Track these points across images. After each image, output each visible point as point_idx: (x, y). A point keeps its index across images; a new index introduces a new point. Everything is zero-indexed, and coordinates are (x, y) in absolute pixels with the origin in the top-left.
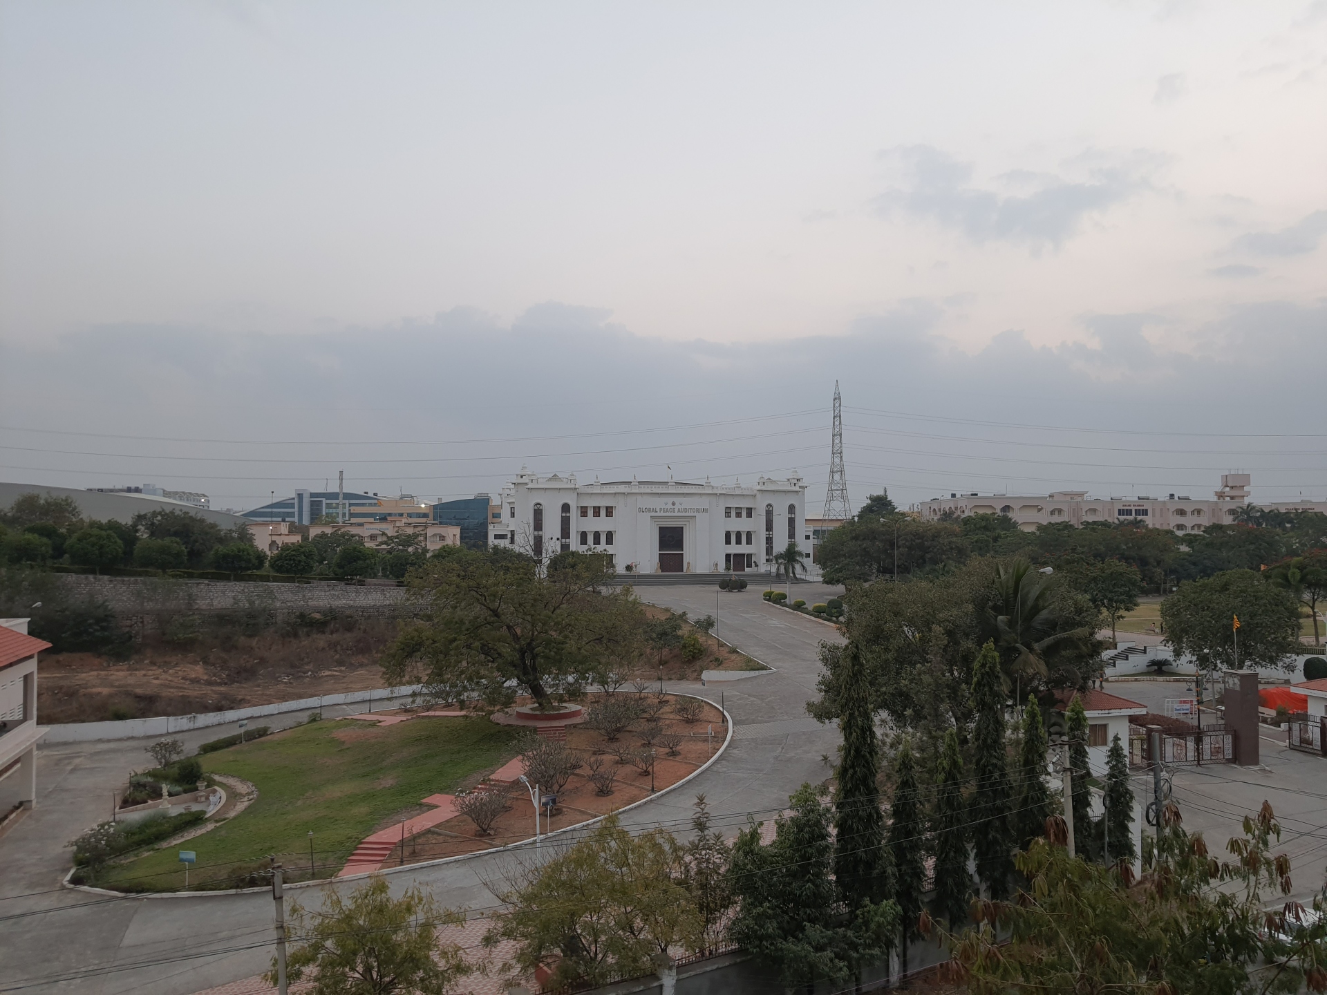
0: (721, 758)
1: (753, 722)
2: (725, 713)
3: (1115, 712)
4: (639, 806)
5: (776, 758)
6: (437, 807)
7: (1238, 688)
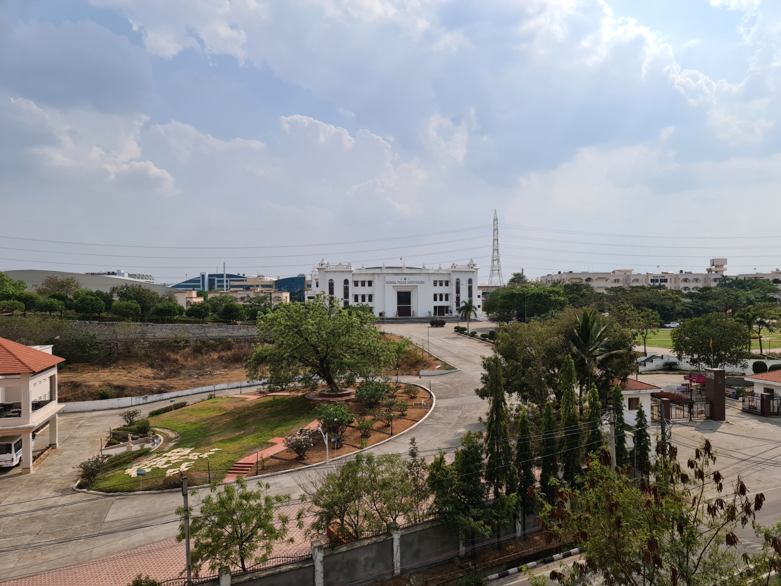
0: (429, 417)
1: (447, 398)
2: (432, 393)
3: (643, 391)
4: (384, 443)
5: (459, 417)
6: (276, 444)
7: (713, 378)
